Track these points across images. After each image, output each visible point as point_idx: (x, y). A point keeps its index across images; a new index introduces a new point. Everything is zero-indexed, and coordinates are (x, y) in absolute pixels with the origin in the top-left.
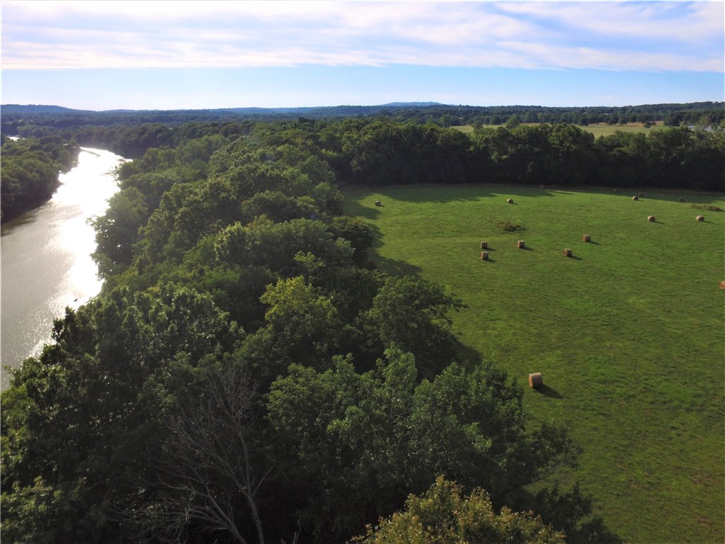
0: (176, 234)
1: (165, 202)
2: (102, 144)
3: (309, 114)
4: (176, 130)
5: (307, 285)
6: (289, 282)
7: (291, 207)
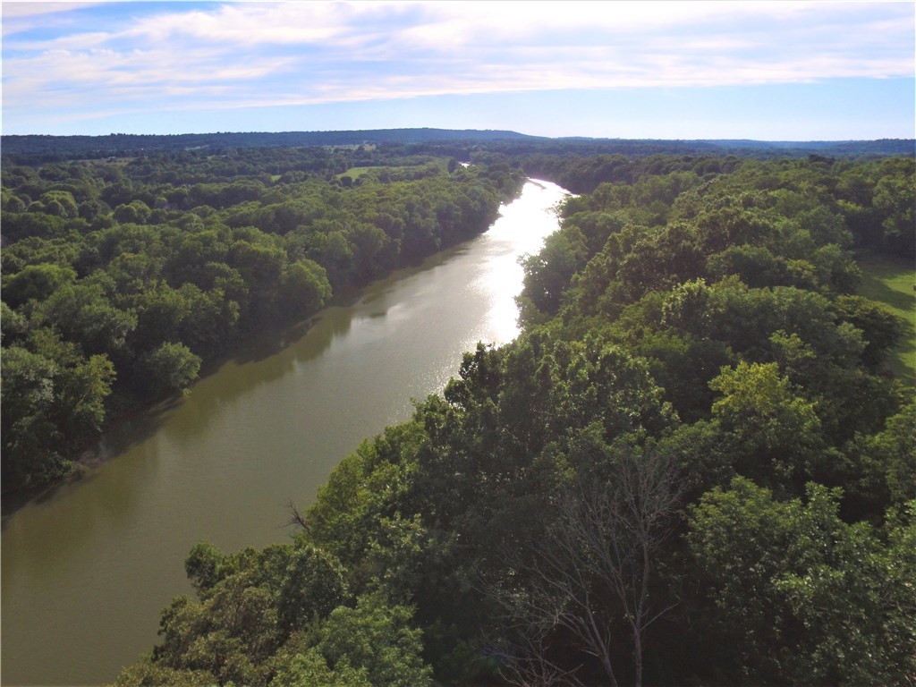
0: (617, 284)
1: (611, 245)
2: (550, 175)
3: (826, 150)
4: (638, 163)
5: (781, 377)
6: (754, 368)
7: (778, 270)
